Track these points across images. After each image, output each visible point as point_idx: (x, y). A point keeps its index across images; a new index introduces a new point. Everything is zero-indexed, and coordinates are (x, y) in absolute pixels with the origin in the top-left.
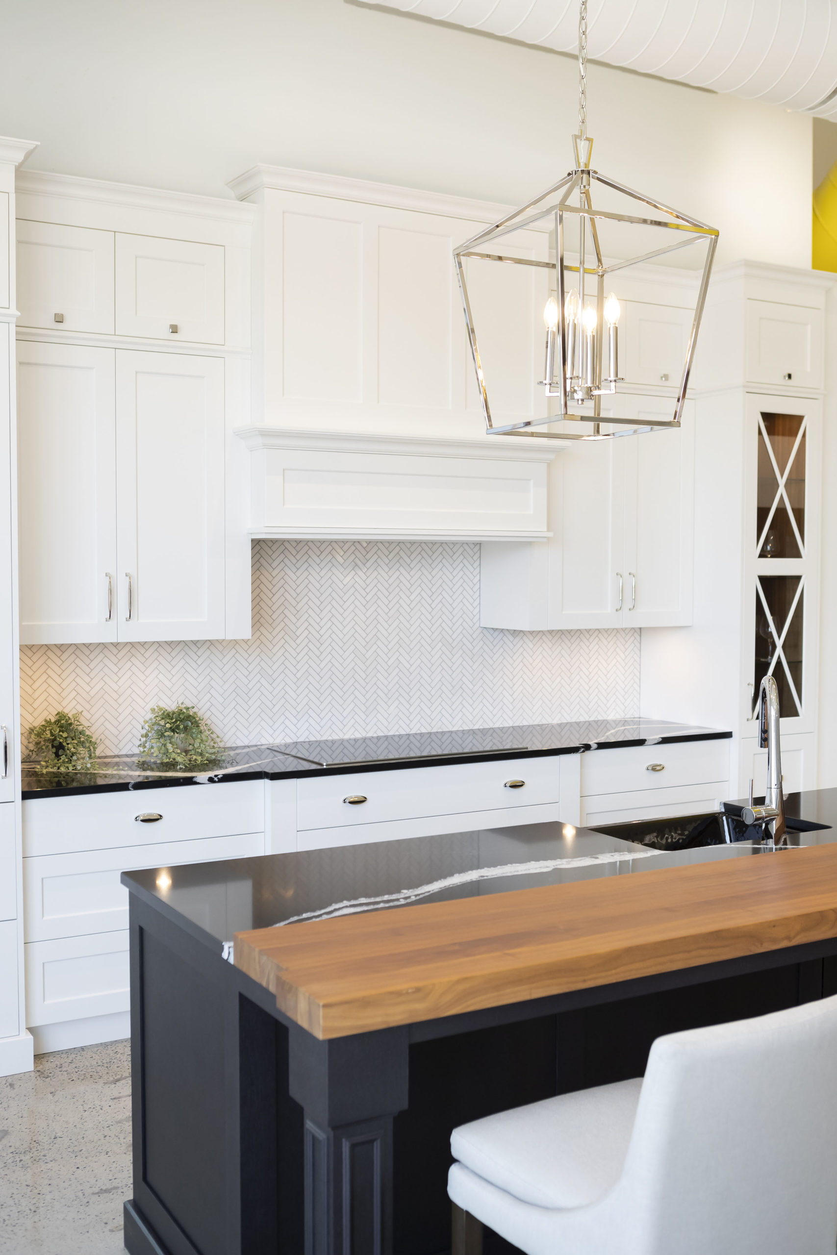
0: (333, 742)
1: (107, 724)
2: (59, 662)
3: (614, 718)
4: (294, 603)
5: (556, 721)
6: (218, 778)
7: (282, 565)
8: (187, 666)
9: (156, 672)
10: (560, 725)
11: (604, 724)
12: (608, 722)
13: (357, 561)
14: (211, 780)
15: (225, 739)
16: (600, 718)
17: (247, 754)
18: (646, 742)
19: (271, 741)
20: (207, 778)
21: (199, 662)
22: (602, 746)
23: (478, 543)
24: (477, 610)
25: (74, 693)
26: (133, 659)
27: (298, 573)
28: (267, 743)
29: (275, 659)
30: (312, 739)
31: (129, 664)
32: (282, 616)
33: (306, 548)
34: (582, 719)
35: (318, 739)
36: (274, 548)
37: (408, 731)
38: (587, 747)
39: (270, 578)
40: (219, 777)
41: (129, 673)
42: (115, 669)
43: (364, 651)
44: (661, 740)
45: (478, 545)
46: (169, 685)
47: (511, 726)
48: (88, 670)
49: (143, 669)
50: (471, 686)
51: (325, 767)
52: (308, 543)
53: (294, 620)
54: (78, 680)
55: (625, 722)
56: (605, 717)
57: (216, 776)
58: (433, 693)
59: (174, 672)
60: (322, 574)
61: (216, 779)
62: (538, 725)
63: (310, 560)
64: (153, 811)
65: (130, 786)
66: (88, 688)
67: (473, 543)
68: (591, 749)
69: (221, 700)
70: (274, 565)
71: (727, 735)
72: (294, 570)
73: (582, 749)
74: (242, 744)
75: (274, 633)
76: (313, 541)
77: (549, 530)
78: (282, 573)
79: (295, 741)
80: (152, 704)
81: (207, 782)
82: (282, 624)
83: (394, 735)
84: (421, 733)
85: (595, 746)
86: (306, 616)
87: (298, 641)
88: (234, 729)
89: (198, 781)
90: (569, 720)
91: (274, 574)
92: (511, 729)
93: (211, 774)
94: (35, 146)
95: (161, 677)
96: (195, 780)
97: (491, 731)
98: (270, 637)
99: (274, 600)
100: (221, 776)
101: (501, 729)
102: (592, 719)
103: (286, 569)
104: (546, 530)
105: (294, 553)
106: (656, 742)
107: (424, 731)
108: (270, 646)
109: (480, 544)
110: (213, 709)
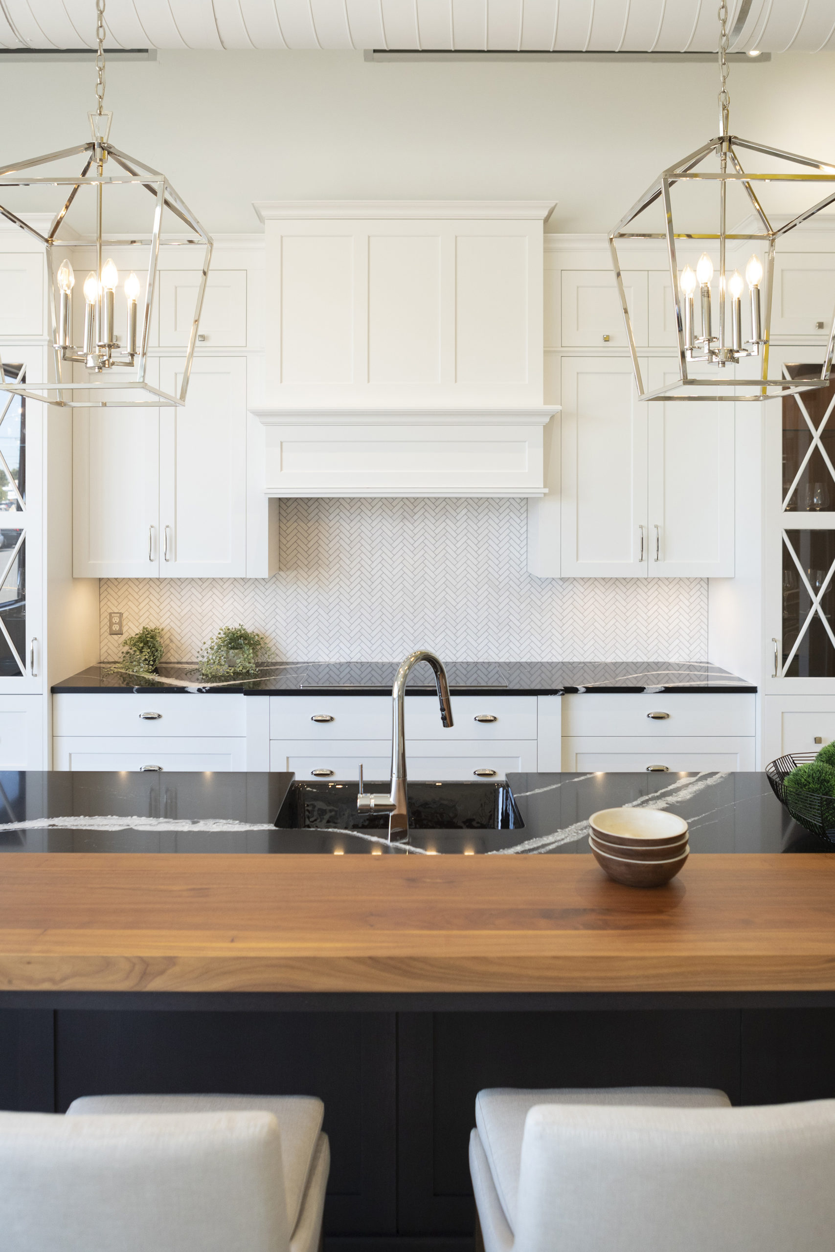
0: (383, 664)
1: (193, 638)
2: (158, 590)
3: (677, 661)
4: (348, 548)
5: (610, 660)
6: (206, 690)
7: (338, 517)
8: (257, 597)
9: (232, 600)
10: (615, 664)
12: (670, 665)
13: (405, 514)
14: (200, 691)
16: (660, 660)
18: (645, 690)
19: (327, 659)
20: (197, 689)
21: (267, 593)
23: (524, 498)
24: (524, 556)
25: (169, 614)
26: (214, 590)
27: (352, 524)
28: (324, 661)
29: (331, 593)
30: (364, 660)
31: (210, 593)
32: (338, 559)
33: (359, 503)
34: (639, 660)
35: (370, 661)
36: (330, 504)
37: (454, 660)
38: (572, 690)
39: (327, 528)
40: (207, 688)
41: (211, 600)
42: (200, 597)
43: (412, 590)
44: (663, 689)
45: (525, 500)
46: (242, 610)
47: (561, 661)
48: (179, 597)
49: (222, 597)
50: (518, 624)
51: (301, 688)
52: (361, 500)
53: (348, 562)
54: (172, 603)
55: (690, 667)
56: (667, 660)
57: (204, 688)
58: (479, 628)
59: (246, 600)
60: (373, 524)
61: (204, 690)
62: (590, 663)
63: (362, 514)
64: (154, 711)
65: (134, 690)
66: (179, 610)
68: (579, 692)
69: (285, 624)
70: (331, 518)
71: (753, 690)
72: (349, 521)
73: (561, 692)
75: (331, 573)
77: (545, 487)
78: (338, 524)
79: (349, 661)
81: (196, 692)
82: (338, 565)
85: (583, 690)
86: (359, 559)
87: (352, 579)
88: (295, 648)
89: (189, 691)
90: (625, 660)
92: (561, 664)
93: (201, 686)
95: (235, 604)
96: (186, 689)
97: (540, 665)
98: (327, 576)
99: (330, 545)
100: (208, 688)
101: (550, 664)
102: (651, 660)
104: (542, 487)
105: (348, 507)
106: (658, 691)
107: (470, 660)
108: (327, 583)
109: (527, 498)
110: (277, 631)
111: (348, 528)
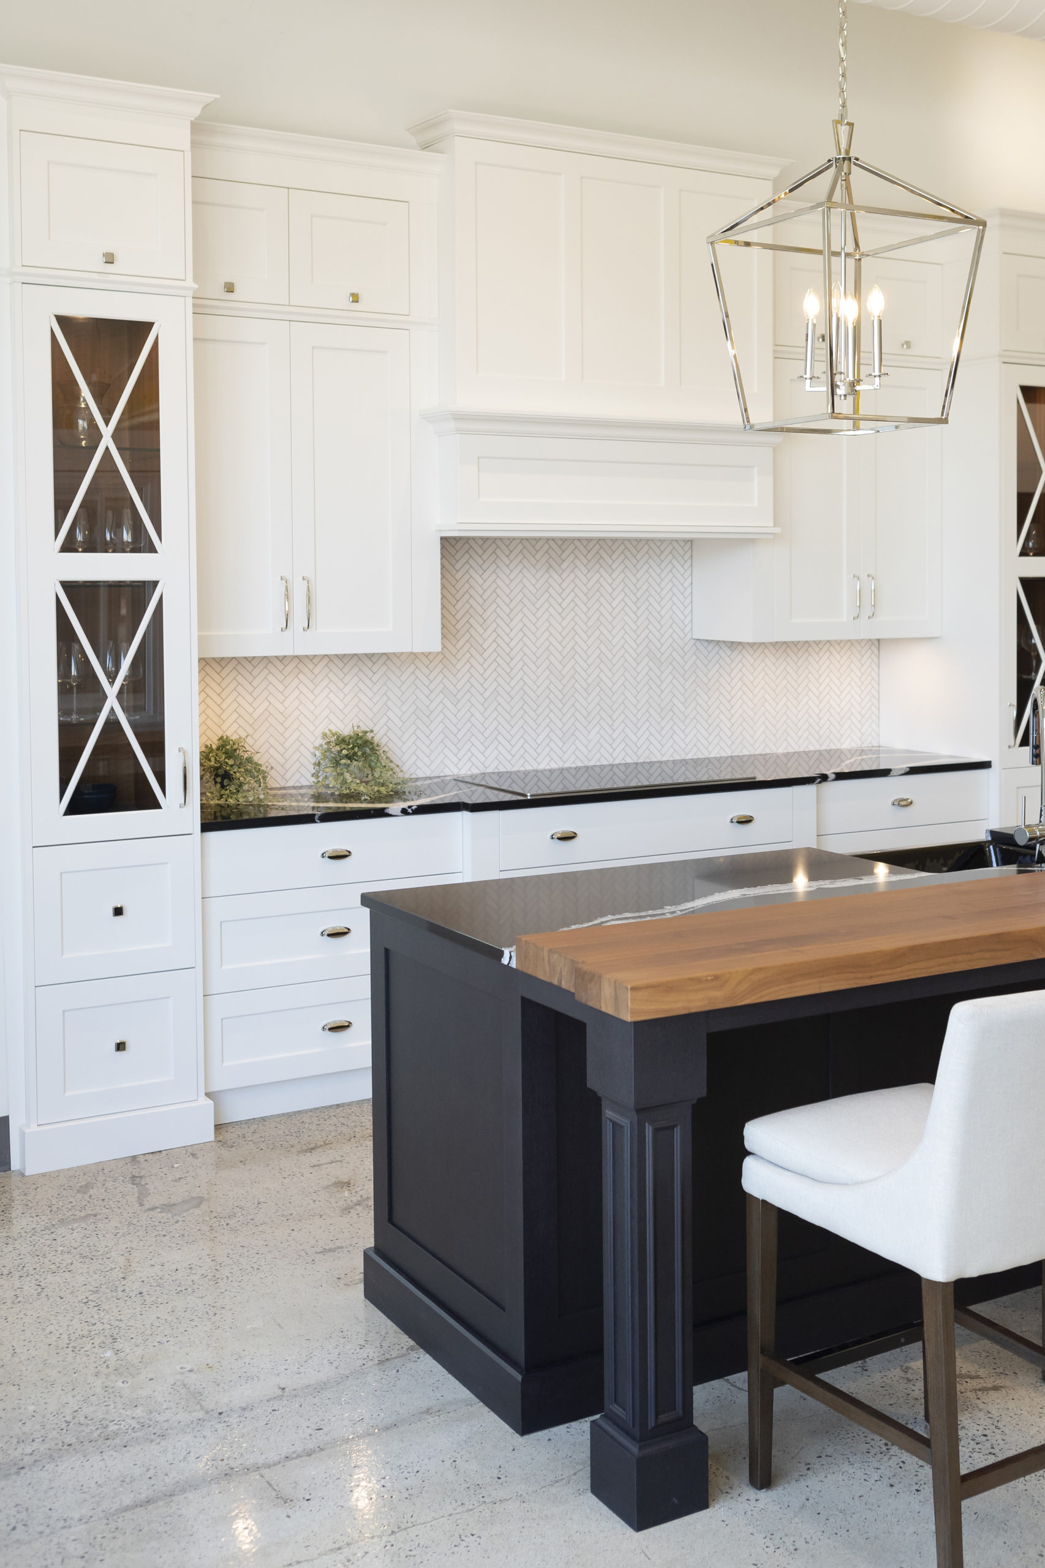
0: (526, 773)
1: (272, 751)
2: (218, 678)
3: (849, 747)
4: (481, 611)
5: (781, 751)
6: (412, 810)
7: (467, 566)
8: (361, 684)
9: (327, 691)
10: (786, 755)
11: (838, 754)
12: (842, 752)
13: (551, 561)
14: (404, 812)
15: (405, 769)
16: (833, 747)
17: (429, 786)
18: (891, 772)
19: (456, 772)
20: (400, 810)
21: (375, 679)
22: (841, 776)
23: (688, 541)
24: (689, 618)
25: (235, 715)
26: (301, 676)
27: (485, 576)
28: (451, 774)
29: (459, 676)
30: (502, 769)
31: (296, 681)
32: (468, 626)
33: (494, 546)
34: (812, 748)
35: (509, 770)
36: (458, 547)
37: (611, 761)
38: (824, 778)
39: (454, 582)
40: (413, 808)
41: (297, 692)
42: (281, 688)
43: (560, 667)
44: (908, 770)
45: (689, 543)
46: (341, 706)
47: (729, 755)
48: (250, 689)
49: (312, 687)
50: (683, 709)
51: (529, 798)
52: (497, 541)
53: (481, 631)
54: (239, 699)
55: (862, 752)
56: (839, 746)
57: (410, 807)
58: (639, 716)
59: (346, 690)
60: (512, 576)
61: (410, 811)
62: (761, 755)
63: (497, 561)
64: (340, 847)
65: (316, 817)
66: (251, 710)
67: (684, 540)
68: (829, 780)
69: (399, 723)
70: (458, 566)
71: (986, 765)
72: (481, 572)
73: (819, 780)
74: (424, 776)
75: (459, 646)
76: (501, 539)
77: (775, 525)
78: (467, 576)
79: (483, 772)
80: (323, 727)
81: (400, 814)
82: (468, 636)
83: (595, 766)
84: (626, 764)
85: (833, 776)
86: (494, 625)
87: (486, 655)
88: (414, 758)
89: (390, 813)
90: (797, 749)
91: (458, 577)
92: (730, 759)
93: (405, 805)
94: (213, 99)
95: (332, 696)
96: (386, 811)
97: (707, 761)
98: (454, 651)
99: (458, 606)
100: (415, 807)
101: (719, 759)
102: (823, 748)
103: (472, 571)
104: (772, 525)
105: (480, 552)
106: (903, 772)
107: (629, 761)
108: (454, 661)
109: (692, 541)
110: (390, 734)
111: (481, 581)
